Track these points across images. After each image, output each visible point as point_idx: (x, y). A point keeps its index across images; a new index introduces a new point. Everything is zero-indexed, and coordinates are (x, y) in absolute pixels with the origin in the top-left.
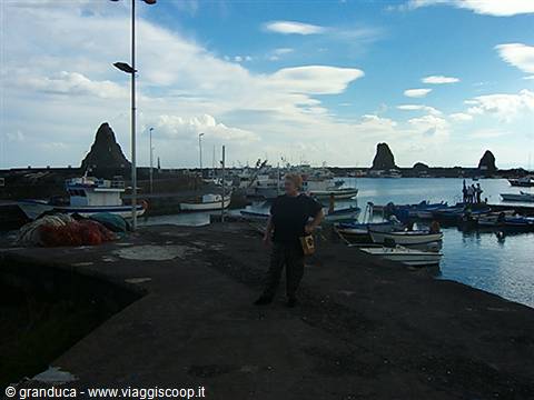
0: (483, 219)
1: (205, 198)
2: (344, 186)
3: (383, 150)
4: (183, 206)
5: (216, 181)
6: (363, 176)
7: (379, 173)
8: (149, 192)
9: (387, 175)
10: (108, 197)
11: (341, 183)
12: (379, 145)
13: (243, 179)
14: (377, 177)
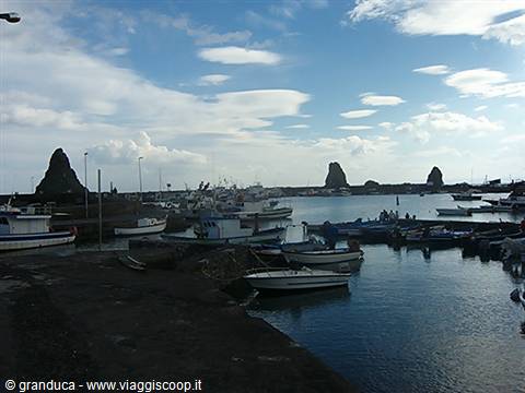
0: (411, 234)
1: (140, 223)
2: (279, 206)
3: (335, 169)
4: (117, 231)
5: (163, 204)
6: (315, 195)
7: (330, 191)
8: (83, 217)
9: (338, 193)
10: (34, 224)
11: (276, 203)
12: (331, 164)
13: (190, 201)
14: (329, 195)
